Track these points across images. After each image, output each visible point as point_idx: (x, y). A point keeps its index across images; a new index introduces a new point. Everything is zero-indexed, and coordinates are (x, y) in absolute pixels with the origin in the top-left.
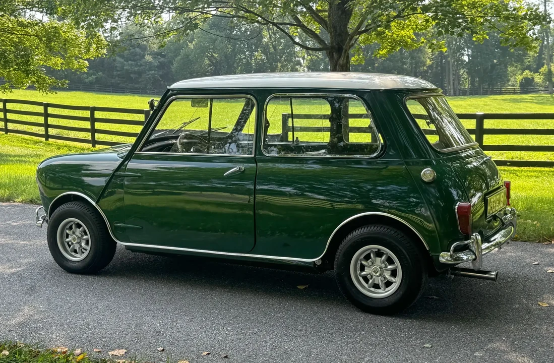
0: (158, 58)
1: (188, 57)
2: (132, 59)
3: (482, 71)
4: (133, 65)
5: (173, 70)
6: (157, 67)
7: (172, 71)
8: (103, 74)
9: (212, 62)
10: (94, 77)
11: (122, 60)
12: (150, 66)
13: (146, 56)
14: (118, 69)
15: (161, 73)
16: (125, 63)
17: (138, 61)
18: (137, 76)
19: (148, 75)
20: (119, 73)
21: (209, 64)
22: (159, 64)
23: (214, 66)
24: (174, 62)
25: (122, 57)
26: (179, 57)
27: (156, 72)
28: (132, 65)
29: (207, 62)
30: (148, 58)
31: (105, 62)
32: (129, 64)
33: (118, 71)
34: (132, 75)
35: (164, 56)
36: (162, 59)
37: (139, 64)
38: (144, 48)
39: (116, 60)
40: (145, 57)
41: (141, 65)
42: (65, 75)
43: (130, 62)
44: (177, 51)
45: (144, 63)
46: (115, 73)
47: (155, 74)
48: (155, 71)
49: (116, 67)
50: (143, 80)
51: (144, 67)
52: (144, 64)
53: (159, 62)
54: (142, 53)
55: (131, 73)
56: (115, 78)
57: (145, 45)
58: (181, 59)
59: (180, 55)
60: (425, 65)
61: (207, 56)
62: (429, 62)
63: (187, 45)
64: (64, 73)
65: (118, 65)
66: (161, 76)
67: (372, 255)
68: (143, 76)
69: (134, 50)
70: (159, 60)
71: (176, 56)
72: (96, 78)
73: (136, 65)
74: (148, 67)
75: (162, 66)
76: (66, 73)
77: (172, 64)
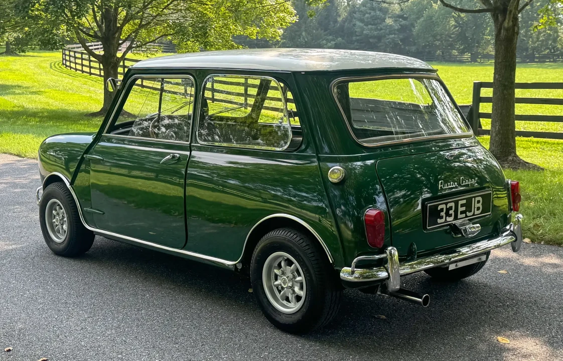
0: (399, 20)
1: (431, 19)
2: (372, 23)
4: (373, 30)
5: (414, 33)
6: (398, 30)
7: (412, 34)
8: (343, 39)
9: (459, 24)
10: (334, 42)
11: (361, 24)
12: (391, 30)
13: (387, 19)
14: (357, 34)
15: (401, 37)
16: (365, 27)
17: (378, 25)
18: (377, 41)
19: (388, 39)
20: (358, 38)
21: (455, 25)
22: (400, 27)
23: (461, 27)
24: (416, 25)
25: (362, 21)
26: (422, 19)
27: (396, 36)
28: (371, 29)
29: (453, 23)
30: (389, 21)
31: (345, 27)
32: (368, 28)
33: (357, 36)
34: (371, 40)
35: (405, 19)
36: (404, 22)
37: (379, 28)
38: (385, 11)
39: (355, 24)
40: (386, 21)
41: (381, 29)
42: (306, 42)
43: (370, 26)
44: (419, 14)
45: (384, 26)
46: (354, 38)
47: (394, 37)
48: (395, 34)
49: (356, 32)
50: (382, 44)
51: (384, 31)
52: (384, 28)
53: (400, 25)
54: (383, 16)
55: (371, 37)
56: (354, 44)
57: (386, 8)
58: (423, 21)
59: (423, 16)
61: (453, 17)
63: (432, 6)
64: (305, 40)
65: (357, 30)
66: (401, 40)
68: (382, 41)
69: (374, 14)
70: (401, 23)
71: (418, 18)
72: (335, 44)
73: (376, 29)
74: (388, 31)
75: (403, 29)
76: (306, 40)
77: (414, 27)
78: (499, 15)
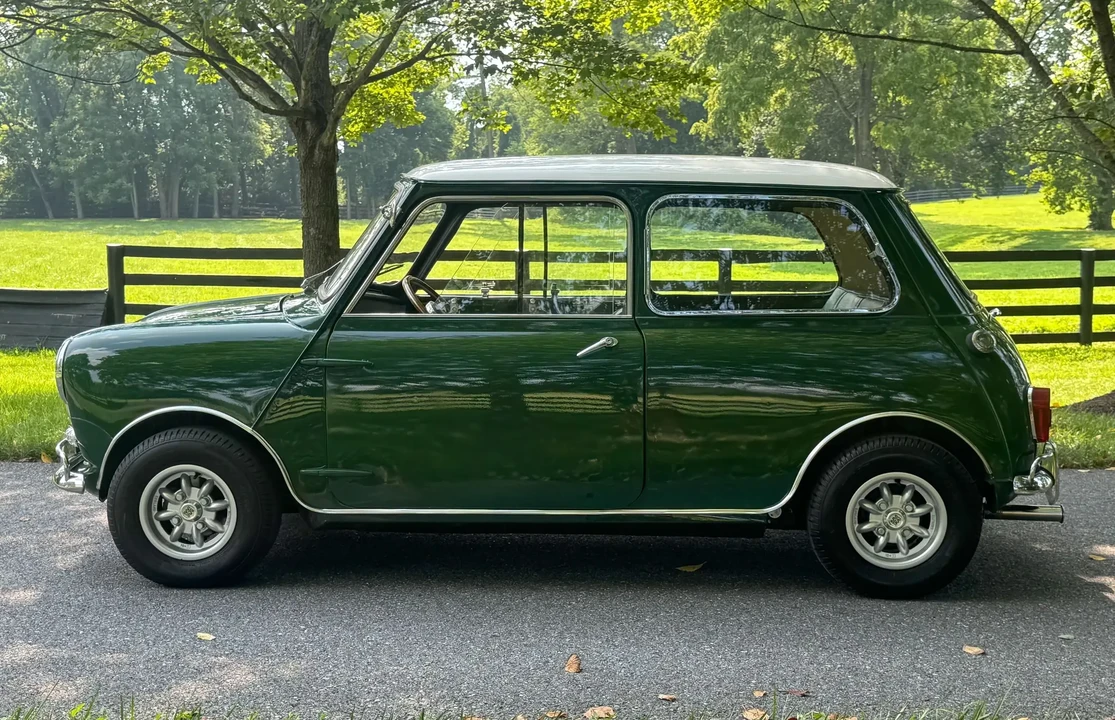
3: (372, 171)
60: (261, 157)
62: (269, 150)
67: (885, 492)
78: (308, 123)
